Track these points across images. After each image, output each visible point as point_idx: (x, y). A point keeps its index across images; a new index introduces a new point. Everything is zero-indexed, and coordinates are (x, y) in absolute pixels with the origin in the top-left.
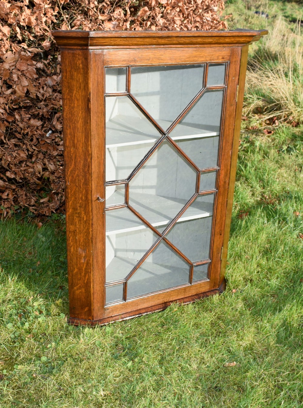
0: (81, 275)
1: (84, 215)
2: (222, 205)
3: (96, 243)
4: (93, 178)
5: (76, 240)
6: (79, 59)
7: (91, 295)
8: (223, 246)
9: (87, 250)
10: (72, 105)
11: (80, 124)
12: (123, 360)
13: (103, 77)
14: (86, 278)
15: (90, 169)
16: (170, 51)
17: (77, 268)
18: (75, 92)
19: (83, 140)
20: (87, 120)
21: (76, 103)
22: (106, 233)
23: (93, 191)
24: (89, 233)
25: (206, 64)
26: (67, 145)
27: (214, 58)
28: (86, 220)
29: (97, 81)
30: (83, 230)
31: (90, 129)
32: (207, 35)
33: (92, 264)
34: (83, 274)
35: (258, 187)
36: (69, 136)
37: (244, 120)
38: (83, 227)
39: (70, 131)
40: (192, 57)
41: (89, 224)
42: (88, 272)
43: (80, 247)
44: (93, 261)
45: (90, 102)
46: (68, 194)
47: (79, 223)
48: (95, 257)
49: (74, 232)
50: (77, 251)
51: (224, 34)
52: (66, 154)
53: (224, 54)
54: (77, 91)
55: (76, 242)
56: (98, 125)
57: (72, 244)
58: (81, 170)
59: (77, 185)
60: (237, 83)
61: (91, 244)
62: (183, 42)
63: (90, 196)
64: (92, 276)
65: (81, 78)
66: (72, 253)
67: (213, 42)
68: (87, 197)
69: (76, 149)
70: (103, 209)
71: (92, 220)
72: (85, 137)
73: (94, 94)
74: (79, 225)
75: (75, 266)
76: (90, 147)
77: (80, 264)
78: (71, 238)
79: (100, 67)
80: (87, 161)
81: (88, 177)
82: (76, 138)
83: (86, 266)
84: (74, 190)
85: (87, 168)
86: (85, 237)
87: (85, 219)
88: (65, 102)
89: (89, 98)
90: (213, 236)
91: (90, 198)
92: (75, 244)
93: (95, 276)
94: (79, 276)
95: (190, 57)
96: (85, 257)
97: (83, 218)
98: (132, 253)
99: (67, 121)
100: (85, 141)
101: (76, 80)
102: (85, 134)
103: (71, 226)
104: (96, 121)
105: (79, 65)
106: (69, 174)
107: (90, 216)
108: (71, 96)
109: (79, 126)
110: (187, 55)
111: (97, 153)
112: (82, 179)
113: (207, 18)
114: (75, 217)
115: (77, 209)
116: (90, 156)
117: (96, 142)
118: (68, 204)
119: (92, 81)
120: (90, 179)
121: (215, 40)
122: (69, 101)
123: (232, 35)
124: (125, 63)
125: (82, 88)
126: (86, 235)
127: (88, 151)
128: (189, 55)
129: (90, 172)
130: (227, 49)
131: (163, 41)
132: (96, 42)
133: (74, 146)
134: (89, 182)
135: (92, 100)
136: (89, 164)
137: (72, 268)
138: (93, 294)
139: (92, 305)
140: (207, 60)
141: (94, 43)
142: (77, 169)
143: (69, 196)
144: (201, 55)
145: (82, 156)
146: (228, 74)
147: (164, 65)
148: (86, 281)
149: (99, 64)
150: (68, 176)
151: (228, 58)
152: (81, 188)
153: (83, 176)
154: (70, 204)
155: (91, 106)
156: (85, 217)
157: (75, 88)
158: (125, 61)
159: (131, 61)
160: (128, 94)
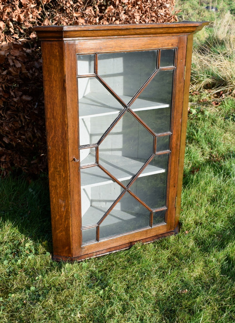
0: (62, 221)
1: (63, 172)
2: (175, 162)
3: (73, 195)
4: (69, 143)
5: (57, 192)
6: (56, 49)
7: (70, 237)
8: (176, 196)
9: (66, 201)
10: (52, 85)
11: (58, 100)
12: (96, 289)
13: (75, 62)
14: (66, 223)
15: (67, 136)
16: (129, 40)
17: (58, 216)
18: (53, 75)
20: (64, 97)
21: (54, 83)
22: (81, 187)
23: (70, 153)
24: (68, 187)
25: (158, 50)
26: (48, 117)
27: (165, 45)
28: (65, 177)
29: (71, 65)
30: (63, 185)
31: (66, 104)
32: (158, 27)
33: (70, 212)
34: (63, 220)
35: (207, 148)
36: (50, 110)
37: (196, 94)
38: (63, 182)
39: (50, 106)
40: (147, 45)
41: (67, 180)
42: (67, 218)
43: (61, 198)
44: (71, 209)
45: (66, 82)
46: (50, 156)
47: (59, 179)
48: (72, 206)
49: (56, 186)
50: (58, 202)
51: (173, 25)
52: (47, 124)
53: (173, 41)
54: (55, 74)
55: (57, 195)
56: (72, 101)
57: (54, 196)
58: (60, 137)
59: (57, 149)
60: (185, 64)
61: (69, 196)
62: (139, 33)
63: (67, 158)
64: (70, 221)
65: (57, 63)
66: (54, 203)
67: (164, 32)
68: (65, 158)
69: (56, 120)
70: (78, 168)
71: (70, 176)
72: (62, 111)
73: (68, 76)
74: (59, 181)
75: (57, 214)
76: (66, 118)
77: (61, 212)
78: (53, 191)
79: (73, 55)
80: (64, 130)
81: (65, 142)
82: (55, 111)
83: (66, 214)
84: (55, 152)
85: (65, 135)
86: (64, 190)
87: (64, 176)
88: (46, 83)
89: (64, 79)
90: (168, 188)
91: (67, 159)
92: (57, 196)
93: (73, 222)
94: (60, 222)
95: (146, 45)
96: (65, 207)
97: (63, 175)
98: (104, 203)
99: (48, 98)
100: (62, 114)
101: (54, 65)
102: (62, 108)
103: (53, 182)
104: (71, 98)
105: (56, 53)
106: (50, 140)
107: (68, 174)
108: (50, 78)
109: (57, 102)
110: (143, 43)
111: (72, 123)
112: (61, 144)
113: (161, 13)
114: (56, 175)
115: (57, 168)
116: (67, 126)
117: (71, 114)
118: (50, 164)
119: (66, 65)
120: (67, 144)
121: (165, 30)
122: (49, 82)
123: (179, 26)
124: (92, 51)
125: (58, 71)
126: (65, 189)
127: (65, 122)
128: (145, 43)
129: (67, 138)
130: (175, 37)
131: (123, 33)
132: (69, 35)
133: (54, 118)
134: (66, 146)
136: (66, 132)
137: (54, 215)
138: (72, 236)
139: (71, 245)
140: (159, 47)
141: (67, 35)
142: (57, 136)
143: (51, 157)
144: (155, 43)
145: (60, 126)
146: (177, 57)
147: (125, 51)
148: (66, 225)
149: (71, 52)
150: (49, 141)
151: (177, 44)
152: (60, 151)
153: (61, 142)
154: (52, 164)
155: (67, 85)
156: (64, 174)
157: (53, 71)
158: (93, 49)
159: (98, 49)
160: (95, 75)
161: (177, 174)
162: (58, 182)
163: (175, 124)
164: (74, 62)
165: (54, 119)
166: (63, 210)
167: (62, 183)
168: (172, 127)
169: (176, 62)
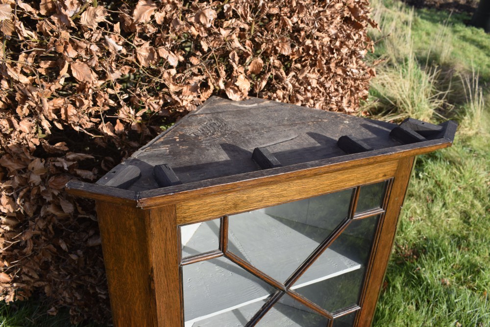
6: (129, 218)
10: (123, 280)
11: (138, 307)
16: (300, 181)
20: (150, 304)
21: (129, 278)
25: (357, 188)
27: (372, 178)
29: (165, 249)
31: (156, 315)
39: (123, 312)
40: (336, 184)
45: (153, 280)
53: (387, 169)
54: (129, 263)
56: (169, 307)
60: (401, 203)
65: (134, 245)
72: (148, 325)
73: (160, 268)
79: (169, 229)
88: (111, 274)
89: (150, 275)
95: (333, 184)
99: (117, 299)
101: (127, 248)
102: (147, 321)
104: (166, 304)
105: (131, 226)
108: (119, 267)
109: (137, 309)
110: (328, 182)
113: (352, 69)
119: (154, 251)
122: (118, 273)
124: (216, 213)
125: (137, 259)
135: (157, 278)
140: (359, 183)
144: (351, 178)
146: (389, 194)
149: (166, 224)
151: (393, 173)
155: (156, 286)
157: (126, 257)
158: (218, 210)
159: (230, 209)
160: (222, 254)
164: (174, 242)
168: (363, 300)
169: (387, 202)
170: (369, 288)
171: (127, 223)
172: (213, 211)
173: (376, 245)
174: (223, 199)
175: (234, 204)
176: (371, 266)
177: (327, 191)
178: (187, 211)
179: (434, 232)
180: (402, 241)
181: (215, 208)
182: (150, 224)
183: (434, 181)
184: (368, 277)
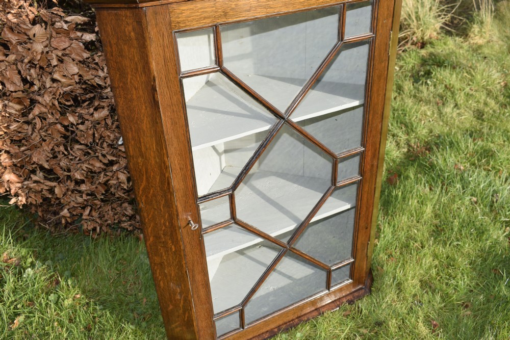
0: (179, 313)
1: (171, 244)
2: (368, 193)
4: (176, 198)
5: (165, 273)
6: (128, 24)
7: (195, 333)
9: (183, 285)
10: (129, 96)
11: (146, 125)
14: (186, 316)
15: (171, 186)
17: (172, 305)
18: (130, 76)
19: (155, 148)
20: (156, 119)
21: (134, 93)
22: (207, 258)
23: (179, 213)
24: (182, 266)
25: (342, 5)
26: (132, 154)
28: (176, 251)
29: (164, 56)
30: (173, 263)
31: (163, 132)
34: (181, 311)
36: (133, 142)
39: (132, 134)
41: (180, 255)
42: (188, 309)
43: (173, 281)
45: (156, 91)
46: (145, 219)
47: (165, 254)
49: (161, 264)
50: (169, 286)
52: (132, 166)
55: (166, 276)
56: (174, 123)
57: (160, 278)
58: (158, 188)
59: (155, 207)
63: (176, 222)
64: (193, 313)
65: (135, 54)
66: (162, 287)
68: (172, 223)
69: (146, 159)
70: (198, 233)
71: (184, 250)
72: (157, 144)
73: (161, 78)
74: (167, 257)
75: (170, 303)
76: (165, 156)
77: (175, 301)
78: (158, 271)
79: (166, 34)
80: (165, 176)
81: (169, 197)
82: (142, 144)
83: (184, 303)
84: (152, 213)
85: (166, 185)
86: (176, 271)
87: (173, 250)
88: (118, 93)
89: (153, 85)
90: (357, 231)
91: (177, 224)
92: (165, 278)
94: (177, 314)
96: (181, 293)
97: (171, 248)
99: (126, 121)
100: (157, 149)
101: (129, 58)
102: (156, 139)
103: (156, 258)
104: (171, 119)
105: (130, 33)
106: (141, 192)
107: (180, 246)
108: (124, 83)
109: (145, 128)
111: (179, 164)
112: (162, 200)
114: (159, 247)
115: (160, 238)
116: (168, 169)
117: (175, 148)
118: (146, 231)
119: (154, 58)
120: (173, 200)
122: (123, 90)
124: (208, 21)
125: (139, 70)
126: (178, 269)
127: (164, 163)
129: (171, 190)
133: (142, 155)
134: (171, 203)
135: (160, 89)
136: (168, 180)
137: (165, 304)
138: (198, 332)
142: (152, 187)
143: (147, 221)
145: (155, 169)
146: (376, 16)
147: (276, 15)
148: (186, 318)
149: (162, 29)
150: (140, 195)
152: (161, 211)
153: (162, 196)
154: (149, 231)
155: (159, 97)
156: (173, 247)
157: (129, 70)
158: (209, 17)
159: (220, 17)
160: (219, 68)
161: (371, 209)
162: (165, 258)
163: (371, 134)
164: (171, 49)
165: (142, 157)
166: (178, 297)
167: (171, 259)
168: (365, 139)
169: (375, 24)
170: (370, 126)
171: (126, 29)
172: (205, 18)
173: (371, 75)
174: (213, 5)
175: (224, 12)
176: (369, 99)
177: (313, 5)
178: (180, 16)
179: (446, 129)
180: (413, 141)
181: (206, 15)
182: (147, 26)
183: (443, 86)
184: (368, 113)
